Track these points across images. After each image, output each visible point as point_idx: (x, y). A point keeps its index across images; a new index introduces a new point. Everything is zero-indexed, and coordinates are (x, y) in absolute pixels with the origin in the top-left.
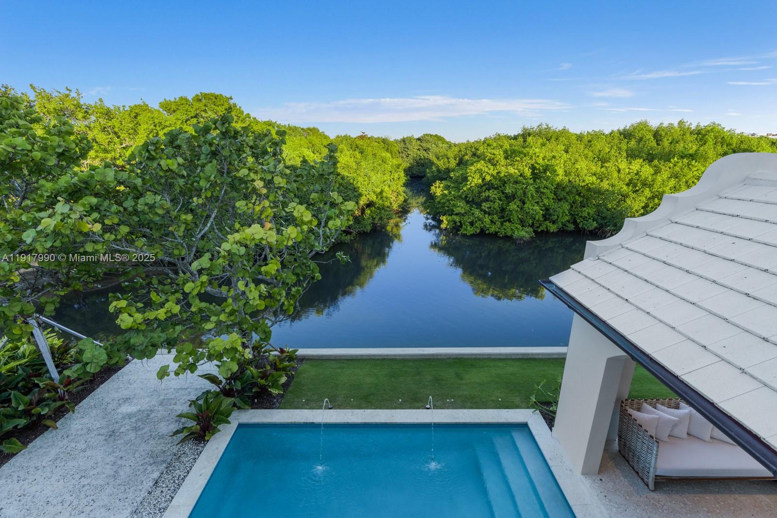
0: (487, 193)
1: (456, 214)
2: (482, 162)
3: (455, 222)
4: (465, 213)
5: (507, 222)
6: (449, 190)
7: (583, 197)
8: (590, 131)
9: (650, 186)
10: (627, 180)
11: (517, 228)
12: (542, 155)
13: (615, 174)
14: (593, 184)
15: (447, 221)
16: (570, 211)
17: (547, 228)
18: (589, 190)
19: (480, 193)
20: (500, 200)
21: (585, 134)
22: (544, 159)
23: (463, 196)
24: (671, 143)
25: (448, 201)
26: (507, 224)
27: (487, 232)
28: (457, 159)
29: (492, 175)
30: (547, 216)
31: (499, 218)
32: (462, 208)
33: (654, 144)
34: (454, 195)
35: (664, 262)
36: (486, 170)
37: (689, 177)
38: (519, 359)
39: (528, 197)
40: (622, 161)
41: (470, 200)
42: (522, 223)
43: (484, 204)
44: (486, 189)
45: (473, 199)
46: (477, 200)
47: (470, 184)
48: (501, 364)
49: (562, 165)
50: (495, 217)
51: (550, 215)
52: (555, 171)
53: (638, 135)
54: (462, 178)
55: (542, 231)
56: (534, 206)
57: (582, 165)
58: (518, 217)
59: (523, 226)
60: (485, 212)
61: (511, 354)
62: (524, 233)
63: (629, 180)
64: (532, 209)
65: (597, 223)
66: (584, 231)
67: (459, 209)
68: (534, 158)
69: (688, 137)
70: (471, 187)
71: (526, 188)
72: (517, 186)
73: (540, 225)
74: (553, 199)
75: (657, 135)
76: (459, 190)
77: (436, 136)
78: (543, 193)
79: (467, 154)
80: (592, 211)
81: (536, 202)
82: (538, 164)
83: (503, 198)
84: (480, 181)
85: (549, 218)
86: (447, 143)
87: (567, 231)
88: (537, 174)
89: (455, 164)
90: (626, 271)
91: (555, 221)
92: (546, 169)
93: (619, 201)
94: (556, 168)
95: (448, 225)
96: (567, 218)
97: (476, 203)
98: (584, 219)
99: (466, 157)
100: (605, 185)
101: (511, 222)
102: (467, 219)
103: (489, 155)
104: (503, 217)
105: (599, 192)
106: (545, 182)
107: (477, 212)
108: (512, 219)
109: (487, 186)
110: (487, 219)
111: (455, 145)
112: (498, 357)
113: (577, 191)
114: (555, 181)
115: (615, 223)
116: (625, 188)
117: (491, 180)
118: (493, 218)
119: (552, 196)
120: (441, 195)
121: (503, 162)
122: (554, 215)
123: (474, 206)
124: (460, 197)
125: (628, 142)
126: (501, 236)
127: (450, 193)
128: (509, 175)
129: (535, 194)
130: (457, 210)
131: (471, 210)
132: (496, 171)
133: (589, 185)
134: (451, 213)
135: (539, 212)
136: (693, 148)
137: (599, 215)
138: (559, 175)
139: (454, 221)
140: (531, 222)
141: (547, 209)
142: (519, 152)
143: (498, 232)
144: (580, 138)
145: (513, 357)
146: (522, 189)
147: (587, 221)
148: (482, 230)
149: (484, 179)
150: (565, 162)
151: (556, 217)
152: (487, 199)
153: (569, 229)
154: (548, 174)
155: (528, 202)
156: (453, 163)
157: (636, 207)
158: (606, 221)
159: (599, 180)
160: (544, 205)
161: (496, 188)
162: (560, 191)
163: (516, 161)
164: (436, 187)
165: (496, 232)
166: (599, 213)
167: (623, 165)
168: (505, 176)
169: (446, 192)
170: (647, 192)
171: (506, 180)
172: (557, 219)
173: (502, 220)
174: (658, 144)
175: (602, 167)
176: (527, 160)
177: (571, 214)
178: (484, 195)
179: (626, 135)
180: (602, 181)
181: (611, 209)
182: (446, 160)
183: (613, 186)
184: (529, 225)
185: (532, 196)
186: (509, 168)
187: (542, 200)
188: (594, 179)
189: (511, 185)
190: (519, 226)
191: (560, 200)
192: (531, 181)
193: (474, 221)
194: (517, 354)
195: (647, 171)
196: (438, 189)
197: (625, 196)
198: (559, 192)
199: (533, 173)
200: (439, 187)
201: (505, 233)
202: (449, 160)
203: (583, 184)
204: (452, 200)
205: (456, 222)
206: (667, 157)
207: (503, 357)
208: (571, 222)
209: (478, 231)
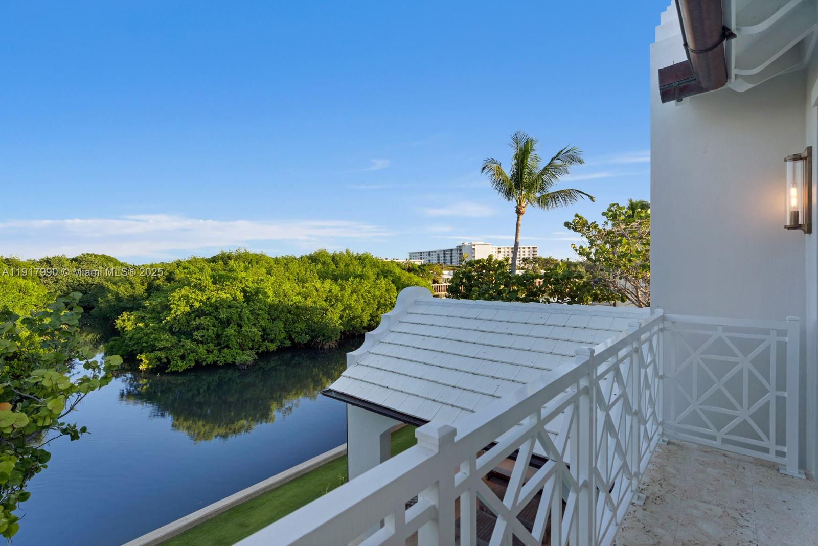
0: (198, 321)
1: (160, 350)
2: (187, 288)
3: (159, 359)
4: (172, 346)
5: (226, 349)
6: (144, 322)
7: (294, 314)
8: (284, 256)
9: (341, 300)
10: (324, 297)
11: (237, 353)
12: (251, 279)
13: (315, 293)
14: (299, 302)
15: (147, 359)
16: (284, 328)
17: (266, 347)
18: (297, 307)
19: (188, 321)
20: (214, 326)
21: (281, 258)
22: (253, 283)
23: (167, 327)
24: (345, 266)
25: (147, 335)
26: (226, 350)
27: (204, 363)
28: (146, 284)
29: (201, 301)
30: (265, 337)
31: (215, 346)
32: (167, 341)
33: (334, 266)
34: (154, 327)
35: (397, 358)
36: (193, 297)
37: (363, 291)
38: (294, 480)
39: (244, 320)
40: (317, 282)
41: (177, 330)
42: (241, 346)
43: (196, 333)
44: (196, 316)
45: (180, 328)
46: (184, 329)
47: (175, 313)
48: (279, 492)
49: (271, 287)
50: (211, 346)
51: (268, 335)
52: (266, 293)
53: (322, 260)
54: (161, 307)
55: (263, 352)
56: (251, 328)
57: (287, 286)
58: (237, 342)
59: (243, 350)
60: (198, 342)
61: (285, 479)
62: (246, 357)
63: (326, 297)
64: (250, 332)
65: (309, 336)
66: (300, 345)
67: (164, 343)
68: (243, 282)
69: (354, 262)
70: (177, 316)
71: (241, 311)
72: (232, 310)
73: (260, 346)
74: (268, 319)
75: (334, 258)
76: (161, 321)
77: (103, 256)
78: (258, 315)
79: (158, 279)
80: (303, 326)
81: (252, 325)
82: (248, 287)
83: (217, 324)
84: (188, 309)
85: (267, 338)
86: (122, 264)
87: (285, 347)
88: (249, 297)
89: (142, 291)
90: (379, 368)
91: (273, 340)
92: (257, 291)
93: (322, 315)
94: (266, 290)
95: (149, 364)
96: (283, 335)
97: (184, 333)
98: (297, 334)
99: (158, 282)
100: (309, 302)
101: (230, 348)
102: (176, 353)
103: (195, 280)
104: (219, 344)
105: (306, 309)
106: (258, 304)
107: (188, 344)
108: (230, 345)
109: (196, 313)
110: (202, 349)
111: (134, 267)
112: (274, 487)
113: (288, 309)
114: (267, 302)
115: (324, 334)
116: (324, 303)
117: (200, 307)
118: (208, 347)
119: (267, 316)
120: (134, 329)
121: (212, 287)
122: (272, 335)
123: (183, 336)
124: (163, 328)
125: (316, 265)
126: (221, 364)
127: (147, 325)
128: (221, 299)
129: (251, 317)
130: (159, 345)
131: (180, 341)
132: (205, 297)
133: (297, 304)
134: (153, 349)
135: (257, 334)
136: (359, 270)
137: (309, 329)
138: (269, 297)
139: (157, 358)
140: (250, 344)
141: (264, 330)
142: (228, 277)
143: (217, 361)
144: (276, 260)
145: (287, 481)
146: (237, 312)
147: (301, 335)
148: (196, 362)
149: (191, 306)
150: (272, 284)
151: (273, 336)
152: (198, 328)
153: (286, 345)
154: (260, 296)
155: (245, 325)
156: (140, 290)
157: (335, 319)
158: (316, 333)
159: (303, 299)
160: (261, 326)
161: (207, 315)
162: (275, 312)
163: (226, 285)
164: (124, 320)
165: (214, 362)
166: (309, 327)
167: (318, 285)
168: (216, 301)
169: (141, 325)
170: (340, 306)
171: (218, 305)
172: (275, 338)
173: (219, 347)
174: (337, 267)
175: (303, 287)
176: (237, 283)
177: (286, 331)
178: (194, 323)
179: (313, 259)
180: (306, 299)
181: (318, 322)
182: (128, 286)
183: (315, 302)
184: (249, 348)
185: (248, 319)
186: (220, 292)
187: (258, 321)
188: (299, 298)
189: (225, 310)
190: (239, 351)
191: (274, 320)
192: (245, 304)
193: (186, 354)
194: (290, 476)
195: (336, 288)
196: (126, 322)
197: (326, 310)
198: (272, 312)
199: (245, 296)
200: (129, 320)
201: (225, 360)
202: (134, 286)
203: (292, 303)
204: (151, 333)
205: (161, 359)
206: (346, 277)
207: (278, 485)
208: (287, 338)
209: (193, 364)
